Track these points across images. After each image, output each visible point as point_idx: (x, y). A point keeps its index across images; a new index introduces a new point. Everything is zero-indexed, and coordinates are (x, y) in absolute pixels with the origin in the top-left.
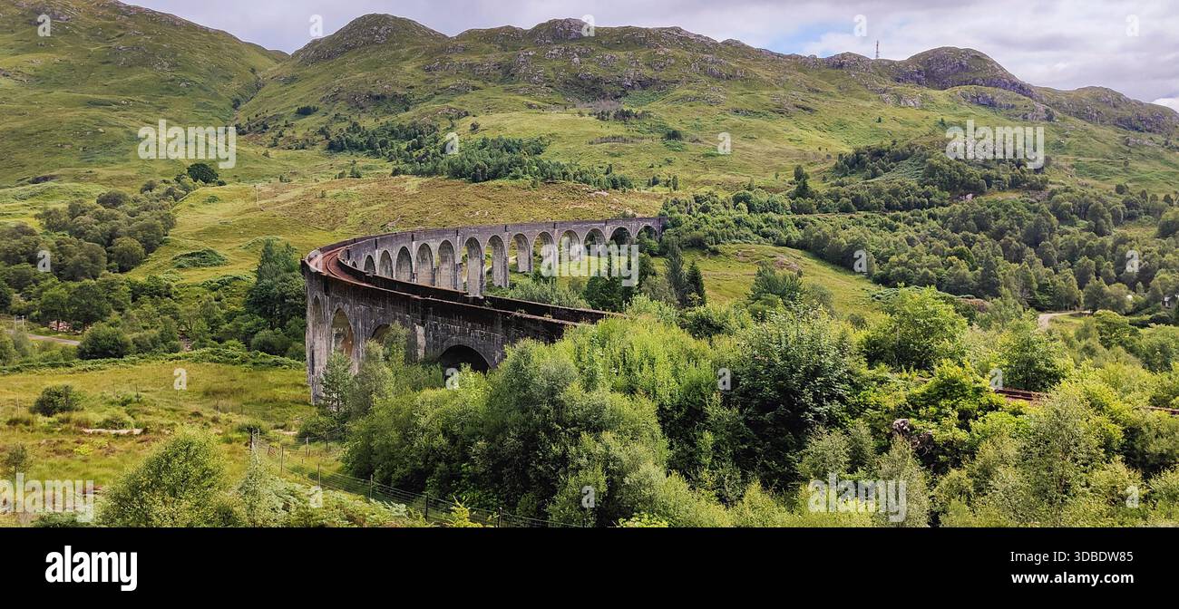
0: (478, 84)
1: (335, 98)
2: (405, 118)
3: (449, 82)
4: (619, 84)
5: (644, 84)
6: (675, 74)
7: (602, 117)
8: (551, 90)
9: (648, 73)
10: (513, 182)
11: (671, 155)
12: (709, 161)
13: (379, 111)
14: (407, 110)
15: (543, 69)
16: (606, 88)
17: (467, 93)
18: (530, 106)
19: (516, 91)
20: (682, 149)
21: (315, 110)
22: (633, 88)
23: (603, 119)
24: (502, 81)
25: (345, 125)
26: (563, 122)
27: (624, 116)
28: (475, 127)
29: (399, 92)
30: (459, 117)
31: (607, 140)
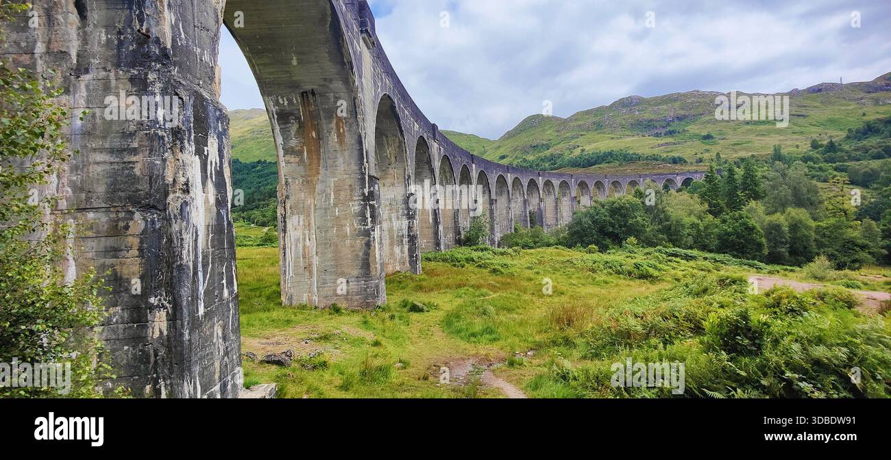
0: (583, 133)
1: (515, 150)
2: (547, 153)
3: (568, 135)
4: (665, 120)
5: (680, 119)
6: (700, 110)
7: (657, 135)
8: (623, 129)
9: (682, 112)
10: (607, 165)
11: (708, 147)
12: (737, 147)
13: (536, 152)
14: (548, 149)
15: (619, 120)
16: (657, 124)
17: (578, 138)
18: (613, 138)
19: (604, 133)
20: (715, 143)
21: (507, 156)
22: (673, 121)
23: (657, 136)
24: (596, 130)
25: (519, 160)
26: (632, 141)
27: (671, 133)
28: (583, 150)
29: (545, 143)
30: (574, 148)
31: (662, 145)
